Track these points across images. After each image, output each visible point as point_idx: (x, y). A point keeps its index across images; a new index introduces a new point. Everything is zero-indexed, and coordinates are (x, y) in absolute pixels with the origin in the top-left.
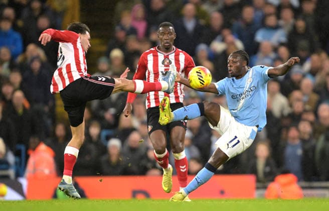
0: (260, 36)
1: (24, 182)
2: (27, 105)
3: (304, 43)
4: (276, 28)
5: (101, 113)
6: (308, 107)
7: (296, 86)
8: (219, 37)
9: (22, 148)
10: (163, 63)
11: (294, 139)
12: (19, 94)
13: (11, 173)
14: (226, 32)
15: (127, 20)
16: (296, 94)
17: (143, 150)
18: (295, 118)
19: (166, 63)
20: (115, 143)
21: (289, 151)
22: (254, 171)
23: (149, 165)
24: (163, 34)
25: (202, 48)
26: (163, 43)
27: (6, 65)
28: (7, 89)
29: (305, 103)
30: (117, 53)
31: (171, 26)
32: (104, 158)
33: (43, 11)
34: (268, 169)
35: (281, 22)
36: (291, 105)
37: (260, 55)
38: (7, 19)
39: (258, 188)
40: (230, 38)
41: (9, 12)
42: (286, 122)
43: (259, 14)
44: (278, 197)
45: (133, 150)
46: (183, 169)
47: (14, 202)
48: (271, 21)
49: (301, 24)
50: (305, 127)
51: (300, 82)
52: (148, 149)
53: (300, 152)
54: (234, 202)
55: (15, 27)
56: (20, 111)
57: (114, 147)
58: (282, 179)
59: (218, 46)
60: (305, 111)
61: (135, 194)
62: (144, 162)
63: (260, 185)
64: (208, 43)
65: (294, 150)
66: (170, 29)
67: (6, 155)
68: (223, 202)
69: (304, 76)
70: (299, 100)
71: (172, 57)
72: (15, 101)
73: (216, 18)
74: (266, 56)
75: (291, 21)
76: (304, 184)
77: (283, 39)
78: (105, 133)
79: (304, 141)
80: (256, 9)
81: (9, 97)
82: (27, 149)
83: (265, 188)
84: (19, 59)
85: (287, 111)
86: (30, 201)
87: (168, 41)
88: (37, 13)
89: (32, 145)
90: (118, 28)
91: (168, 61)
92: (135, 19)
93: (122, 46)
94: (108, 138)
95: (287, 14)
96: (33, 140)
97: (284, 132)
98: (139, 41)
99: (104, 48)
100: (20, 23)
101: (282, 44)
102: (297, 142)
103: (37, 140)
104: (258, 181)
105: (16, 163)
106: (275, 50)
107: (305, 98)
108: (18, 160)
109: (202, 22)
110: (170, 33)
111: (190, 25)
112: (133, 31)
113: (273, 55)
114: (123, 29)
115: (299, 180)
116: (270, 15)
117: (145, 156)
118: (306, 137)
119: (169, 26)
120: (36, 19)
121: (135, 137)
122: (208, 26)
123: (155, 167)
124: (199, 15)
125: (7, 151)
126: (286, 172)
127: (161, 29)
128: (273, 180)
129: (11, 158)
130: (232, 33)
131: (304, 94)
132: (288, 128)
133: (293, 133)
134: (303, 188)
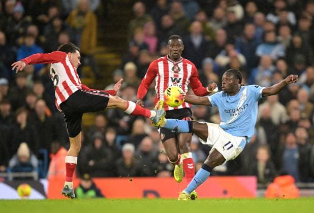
0: (260, 51)
1: (45, 183)
2: (49, 113)
3: (300, 57)
4: (275, 43)
5: (116, 120)
6: (304, 115)
7: (293, 96)
8: (223, 52)
9: (45, 152)
10: (173, 69)
11: (291, 144)
12: (41, 103)
13: (35, 174)
14: (230, 48)
15: (140, 37)
16: (294, 103)
17: (154, 154)
18: (292, 125)
19: (175, 70)
20: (129, 148)
21: (287, 155)
22: (255, 173)
23: (160, 168)
24: (173, 45)
25: (208, 62)
26: (172, 54)
27: (30, 77)
28: (31, 99)
29: (302, 111)
30: (130, 66)
31: (180, 38)
32: (119, 161)
33: (64, 28)
34: (268, 171)
35: (280, 38)
36: (288, 113)
37: (260, 68)
38: (31, 35)
39: (258, 188)
40: (233, 52)
41: (33, 29)
42: (284, 129)
43: (260, 30)
44: (277, 196)
45: (145, 154)
46: (191, 166)
47: (37, 201)
48: (271, 37)
49: (297, 40)
50: (302, 133)
51: (297, 92)
52: (158, 153)
53: (297, 156)
54: (236, 201)
55: (38, 43)
56: (42, 118)
57: (128, 151)
58: (280, 180)
59: (222, 60)
60: (302, 119)
61: (146, 193)
62: (155, 165)
63: (261, 185)
64: (214, 57)
65: (292, 154)
66: (179, 42)
67: (30, 158)
68: (227, 201)
69: (300, 87)
70: (296, 109)
71: (181, 65)
72: (38, 110)
73: (221, 35)
74: (266, 69)
75: (289, 37)
76: (301, 185)
77: (282, 54)
78: (120, 138)
79: (300, 146)
80: (257, 26)
81: (32, 106)
82: (49, 153)
83: (265, 188)
84: (42, 72)
85: (285, 118)
86: (51, 200)
87: (177, 52)
88: (58, 30)
89: (53, 150)
90: (131, 44)
91: (177, 68)
92: (147, 35)
93: (135, 60)
94: (123, 143)
95: (285, 31)
96: (54, 145)
97: (282, 137)
98: (151, 55)
99: (118, 62)
100: (43, 39)
101: (280, 58)
102: (294, 147)
103: (58, 145)
104: (259, 182)
105: (39, 166)
106: (274, 63)
107: (302, 107)
108: (41, 162)
109: (208, 38)
110: (179, 45)
111: (197, 41)
112: (145, 46)
113: (272, 68)
114: (136, 44)
115: (296, 181)
116: (269, 31)
117: (156, 160)
118: (303, 142)
119: (178, 38)
120: (57, 36)
121: (147, 142)
122: (214, 42)
123: (165, 169)
124: (205, 32)
125: (31, 154)
126: (284, 174)
127: (170, 41)
128: (272, 181)
129: (35, 161)
130: (235, 48)
131: (300, 103)
132: (286, 134)
133: (290, 138)
134: (300, 188)
